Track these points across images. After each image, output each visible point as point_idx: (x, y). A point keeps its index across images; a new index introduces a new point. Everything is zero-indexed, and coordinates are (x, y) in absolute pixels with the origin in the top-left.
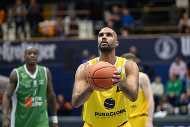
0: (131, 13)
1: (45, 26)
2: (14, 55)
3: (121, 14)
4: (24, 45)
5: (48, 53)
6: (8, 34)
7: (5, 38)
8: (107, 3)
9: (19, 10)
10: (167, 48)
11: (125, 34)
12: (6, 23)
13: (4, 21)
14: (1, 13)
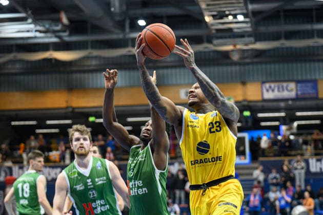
1: (53, 155)
12: (25, 153)
13: (24, 151)
14: (22, 145)
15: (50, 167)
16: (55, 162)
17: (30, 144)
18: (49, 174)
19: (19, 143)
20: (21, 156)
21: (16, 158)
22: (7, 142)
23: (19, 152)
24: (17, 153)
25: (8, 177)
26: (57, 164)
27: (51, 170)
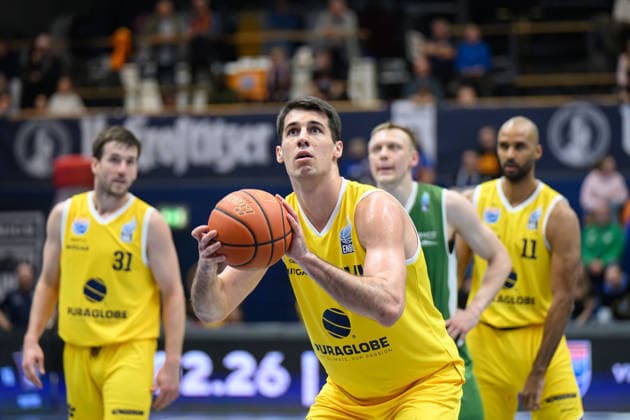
0: (486, 39)
1: (243, 74)
2: (156, 153)
3: (454, 40)
4: (183, 125)
5: (251, 148)
6: (138, 94)
7: (131, 104)
8: (414, 10)
9: (167, 30)
10: (581, 135)
11: (467, 97)
12: (132, 65)
13: (129, 59)
14: (122, 36)
15: (230, 120)
16: (249, 100)
17: (155, 30)
18: (225, 148)
19: (111, 31)
20: (115, 79)
21: (96, 84)
22: (62, 23)
23: (110, 63)
24: (99, 65)
25: (65, 159)
26: (256, 109)
27: (231, 131)
